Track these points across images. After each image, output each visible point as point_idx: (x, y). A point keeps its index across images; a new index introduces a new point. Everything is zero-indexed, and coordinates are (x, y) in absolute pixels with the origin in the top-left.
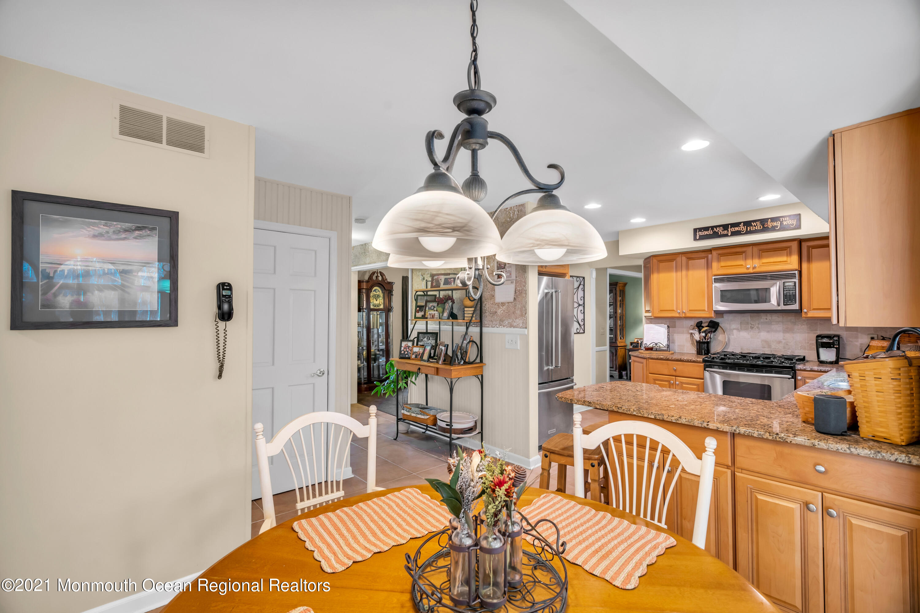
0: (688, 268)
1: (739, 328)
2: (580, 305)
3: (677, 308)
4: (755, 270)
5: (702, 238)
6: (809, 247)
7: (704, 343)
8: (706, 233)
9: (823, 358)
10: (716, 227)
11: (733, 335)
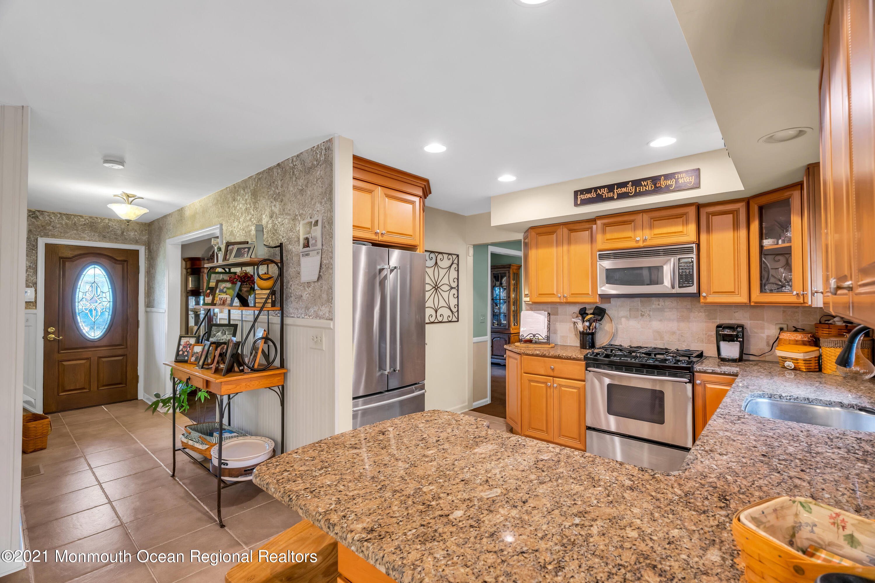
0: (569, 243)
1: (628, 316)
2: (452, 288)
3: (557, 292)
4: (645, 244)
5: (585, 202)
6: (708, 214)
7: (589, 334)
8: (589, 196)
9: (725, 354)
10: (600, 188)
11: (621, 324)
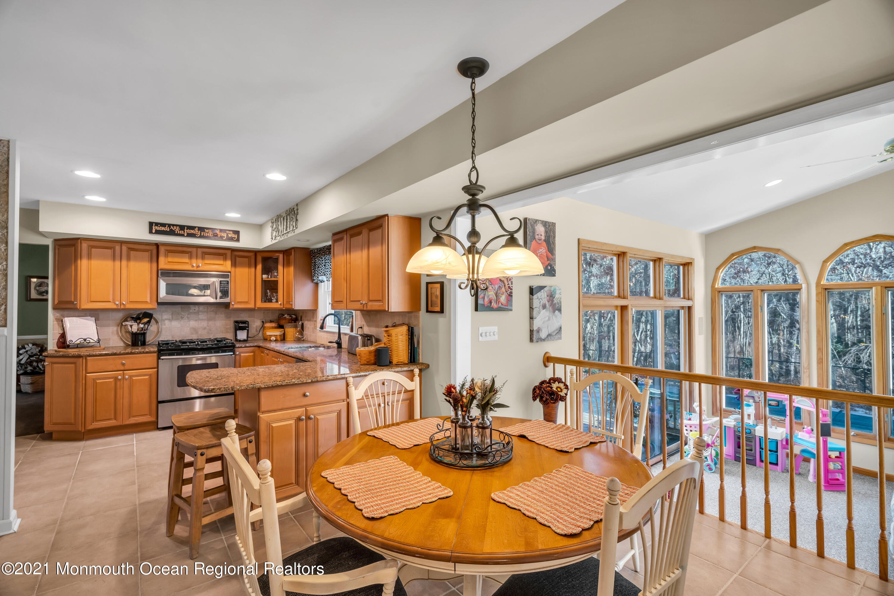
0: (129, 259)
1: (171, 318)
3: (113, 300)
4: (198, 269)
7: (141, 334)
8: (163, 229)
9: (239, 338)
10: (173, 225)
11: (165, 325)
